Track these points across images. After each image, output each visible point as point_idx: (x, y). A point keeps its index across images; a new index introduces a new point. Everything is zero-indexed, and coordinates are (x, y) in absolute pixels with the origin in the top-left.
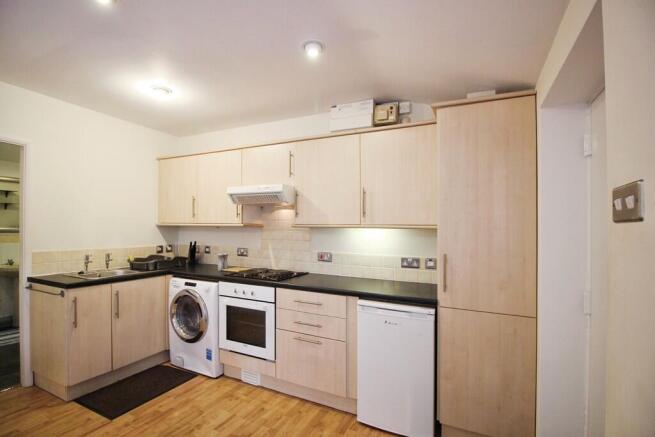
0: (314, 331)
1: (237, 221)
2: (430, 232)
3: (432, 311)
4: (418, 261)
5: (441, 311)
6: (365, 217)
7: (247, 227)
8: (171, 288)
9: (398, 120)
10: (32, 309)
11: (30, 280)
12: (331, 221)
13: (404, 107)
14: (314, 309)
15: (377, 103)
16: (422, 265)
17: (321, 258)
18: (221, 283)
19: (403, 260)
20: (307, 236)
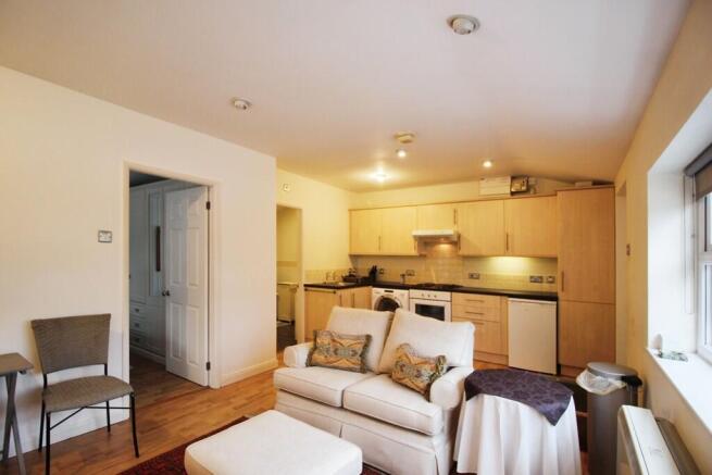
0: (479, 317)
1: (414, 252)
2: (554, 260)
3: (555, 303)
4: (541, 277)
5: (561, 303)
6: (508, 250)
7: (422, 256)
8: (374, 294)
9: (528, 191)
10: (307, 303)
11: (305, 285)
12: (484, 253)
13: (532, 181)
14: (478, 304)
15: (513, 178)
16: (545, 280)
17: (472, 276)
18: (411, 291)
19: (531, 277)
20: (461, 262)
